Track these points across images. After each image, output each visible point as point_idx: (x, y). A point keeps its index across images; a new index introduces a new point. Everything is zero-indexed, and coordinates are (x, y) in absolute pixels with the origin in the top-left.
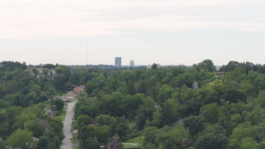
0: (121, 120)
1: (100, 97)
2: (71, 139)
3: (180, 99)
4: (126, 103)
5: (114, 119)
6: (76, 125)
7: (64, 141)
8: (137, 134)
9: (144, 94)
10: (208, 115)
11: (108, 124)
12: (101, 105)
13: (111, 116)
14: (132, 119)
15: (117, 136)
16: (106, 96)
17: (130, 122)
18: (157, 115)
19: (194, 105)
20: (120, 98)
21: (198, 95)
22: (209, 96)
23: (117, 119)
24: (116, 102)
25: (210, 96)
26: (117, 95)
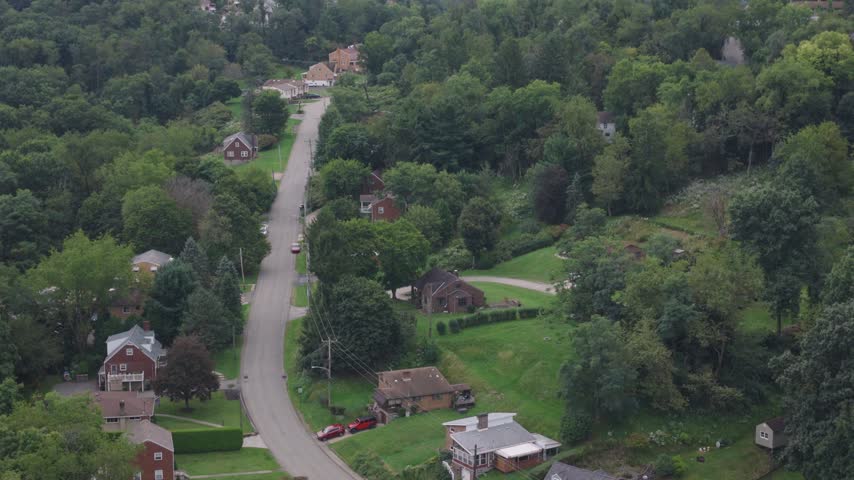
0: (478, 183)
1: (405, 90)
2: (294, 252)
3: (693, 105)
4: (492, 116)
5: (450, 181)
6: (319, 195)
7: (267, 262)
8: (536, 238)
9: (556, 85)
10: (811, 171)
11: (428, 199)
12: (403, 122)
13: (438, 172)
14: (515, 174)
15: (461, 248)
16: (426, 86)
17: (507, 186)
18: (608, 166)
19: (746, 131)
20: (471, 97)
21: (764, 91)
22: (805, 96)
23: (462, 180)
24: (458, 112)
25: (807, 95)
26: (459, 87)
